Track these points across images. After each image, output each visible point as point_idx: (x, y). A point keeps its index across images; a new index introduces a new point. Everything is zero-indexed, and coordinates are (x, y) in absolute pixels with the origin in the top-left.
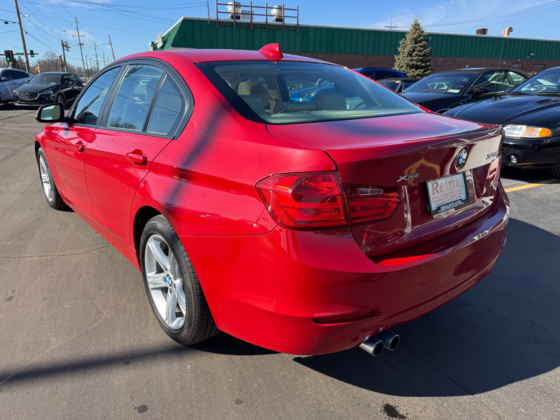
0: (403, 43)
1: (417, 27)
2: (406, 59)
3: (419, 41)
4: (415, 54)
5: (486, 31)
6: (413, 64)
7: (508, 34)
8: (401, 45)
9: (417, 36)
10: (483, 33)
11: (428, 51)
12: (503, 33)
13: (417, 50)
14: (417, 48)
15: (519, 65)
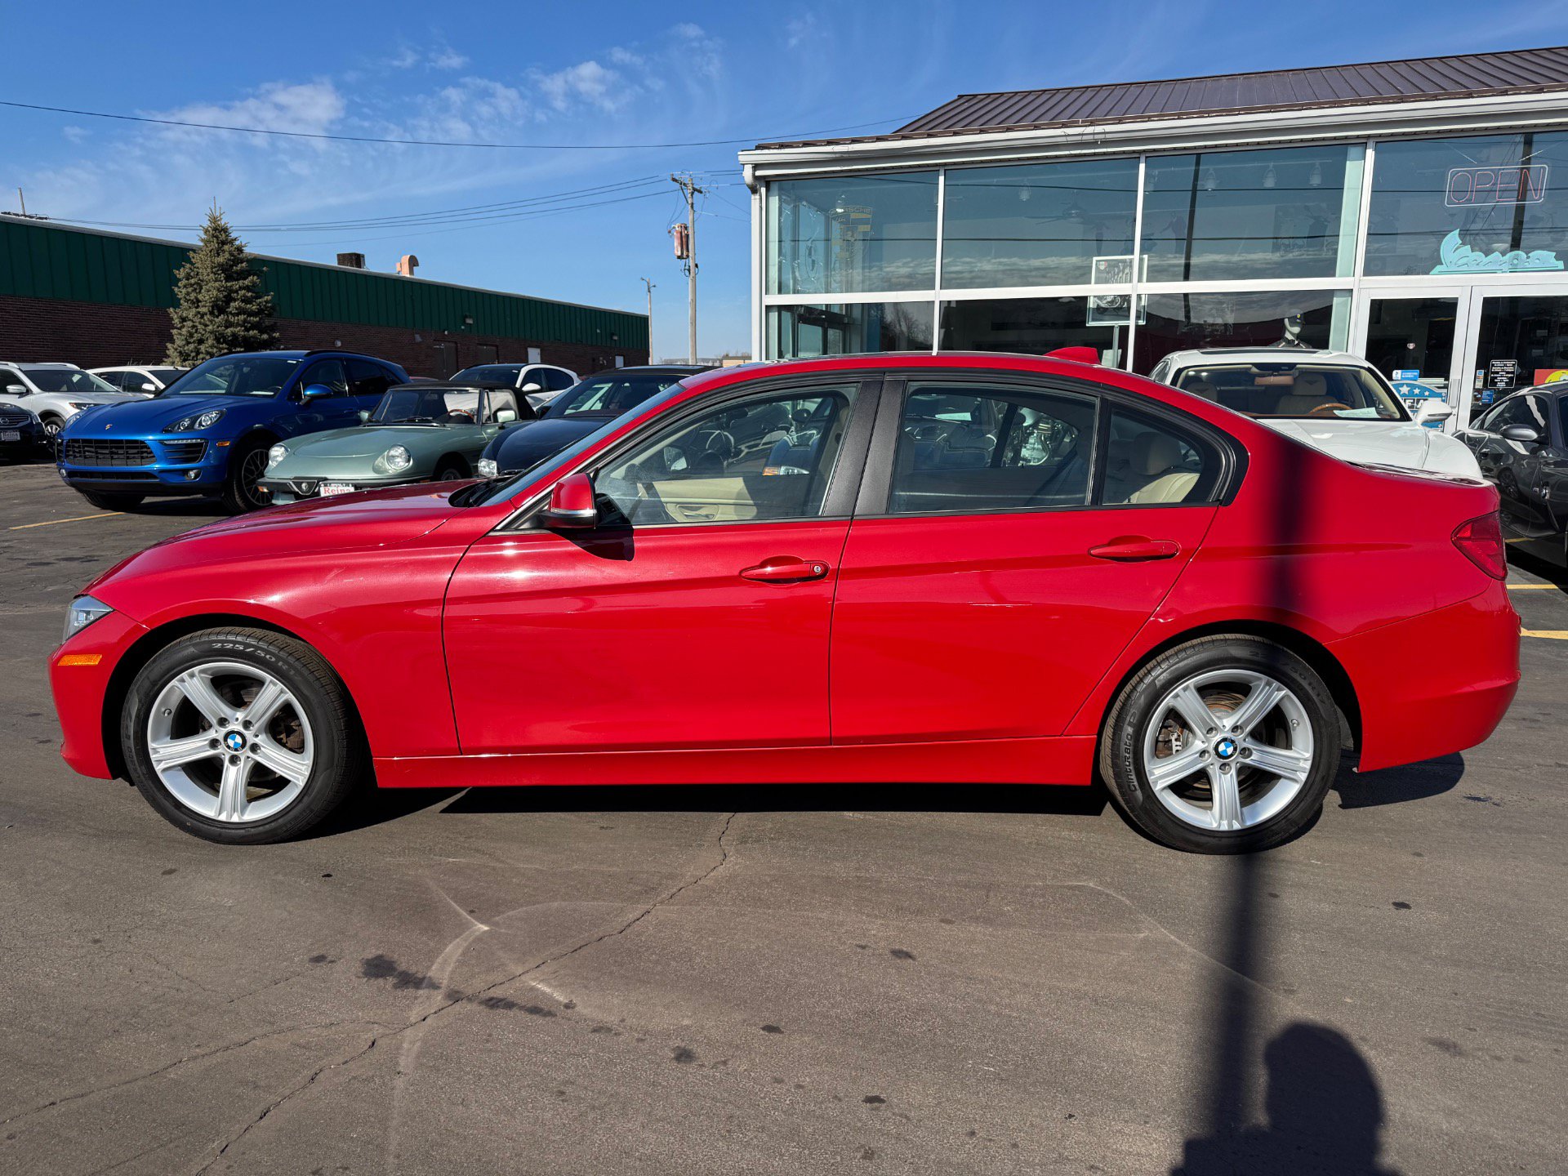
0: (188, 277)
1: (219, 235)
2: (211, 321)
3: (236, 272)
4: (237, 309)
5: (362, 259)
6: (234, 335)
7: (411, 272)
8: (180, 280)
9: (229, 260)
10: (354, 262)
11: (267, 302)
12: (398, 269)
13: (239, 297)
14: (236, 292)
15: (447, 344)
